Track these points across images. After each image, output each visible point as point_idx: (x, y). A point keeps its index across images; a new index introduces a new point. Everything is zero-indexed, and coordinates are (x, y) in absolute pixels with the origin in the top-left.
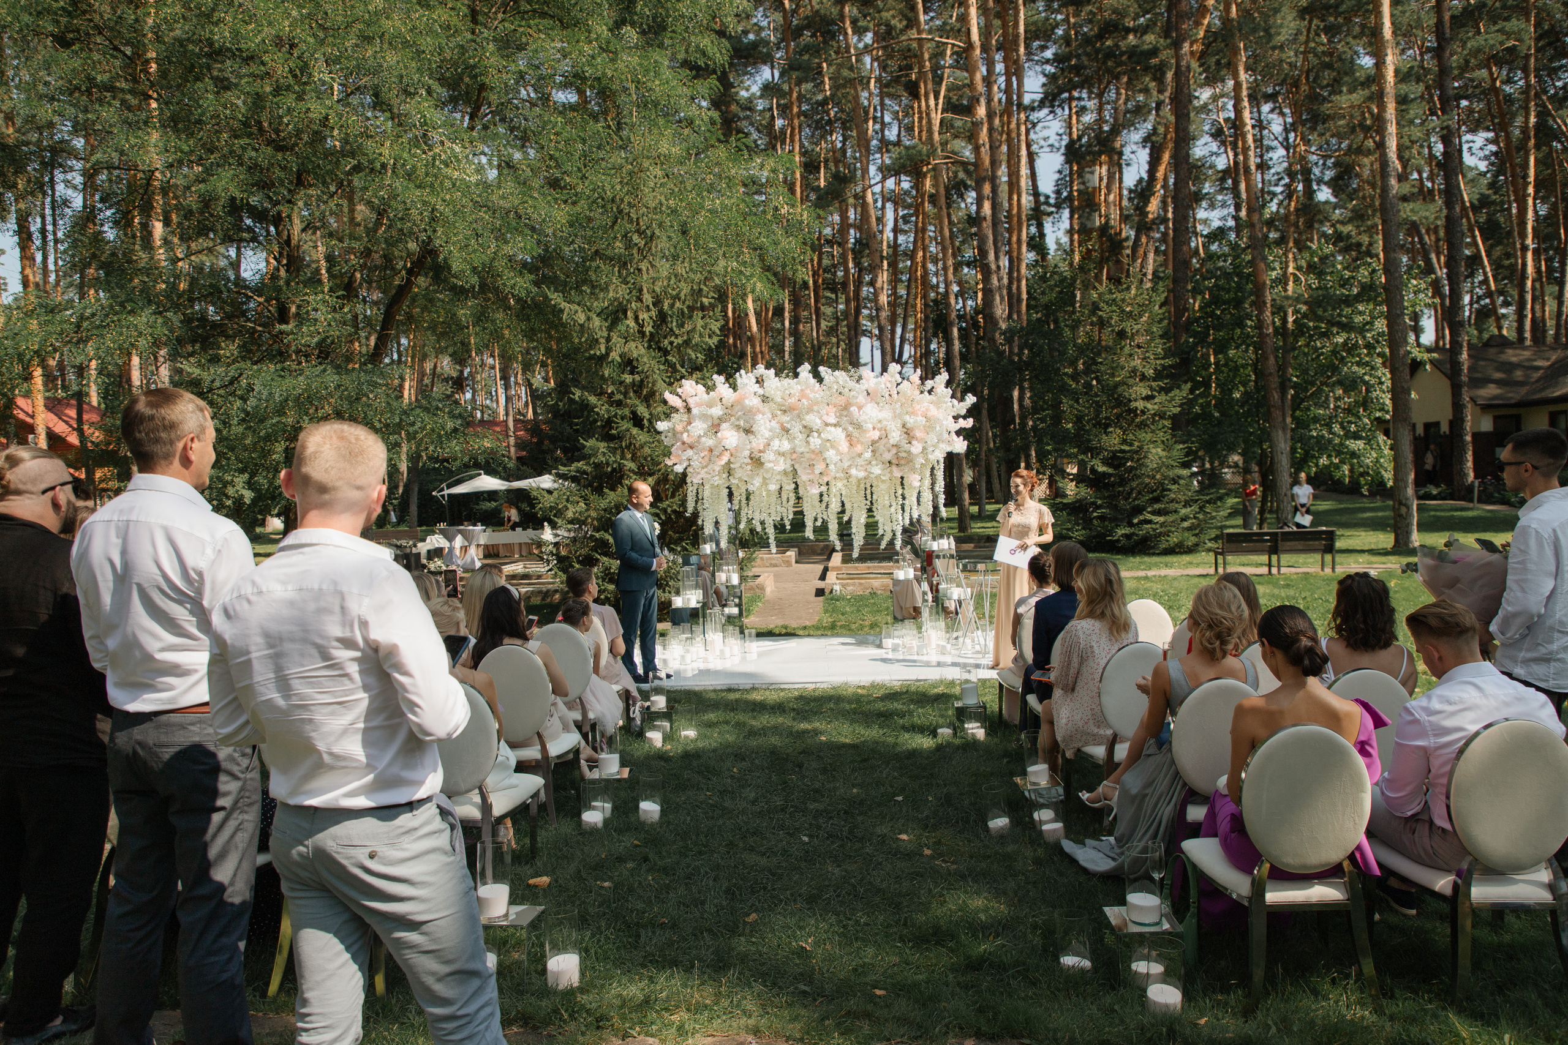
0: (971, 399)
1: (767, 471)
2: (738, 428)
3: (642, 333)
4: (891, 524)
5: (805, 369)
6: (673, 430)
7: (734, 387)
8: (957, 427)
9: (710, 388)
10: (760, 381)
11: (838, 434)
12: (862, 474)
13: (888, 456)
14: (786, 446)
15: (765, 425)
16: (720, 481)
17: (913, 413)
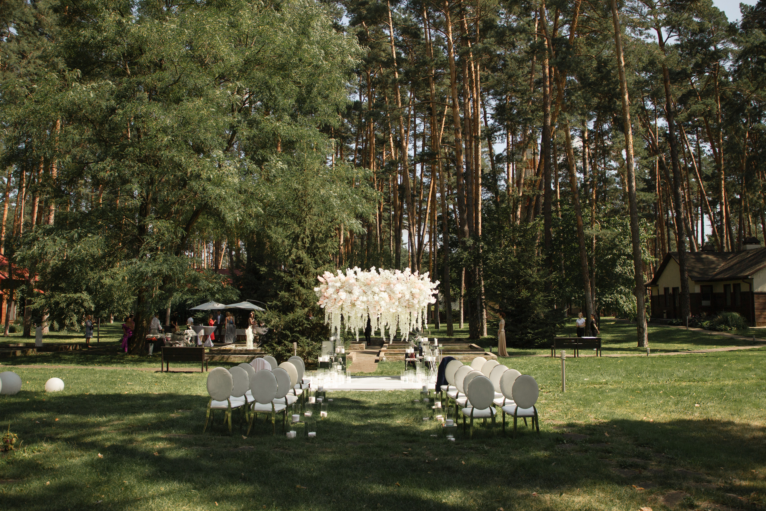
0: (438, 282)
1: (358, 308)
2: (346, 291)
3: (305, 247)
4: (405, 332)
5: (373, 269)
6: (320, 291)
7: (345, 275)
8: (432, 293)
9: (336, 275)
10: (355, 273)
11: (385, 295)
12: (394, 311)
13: (405, 304)
14: (365, 299)
15: (357, 291)
16: (338, 312)
17: (415, 288)
